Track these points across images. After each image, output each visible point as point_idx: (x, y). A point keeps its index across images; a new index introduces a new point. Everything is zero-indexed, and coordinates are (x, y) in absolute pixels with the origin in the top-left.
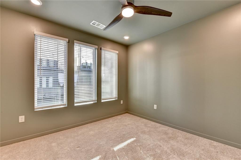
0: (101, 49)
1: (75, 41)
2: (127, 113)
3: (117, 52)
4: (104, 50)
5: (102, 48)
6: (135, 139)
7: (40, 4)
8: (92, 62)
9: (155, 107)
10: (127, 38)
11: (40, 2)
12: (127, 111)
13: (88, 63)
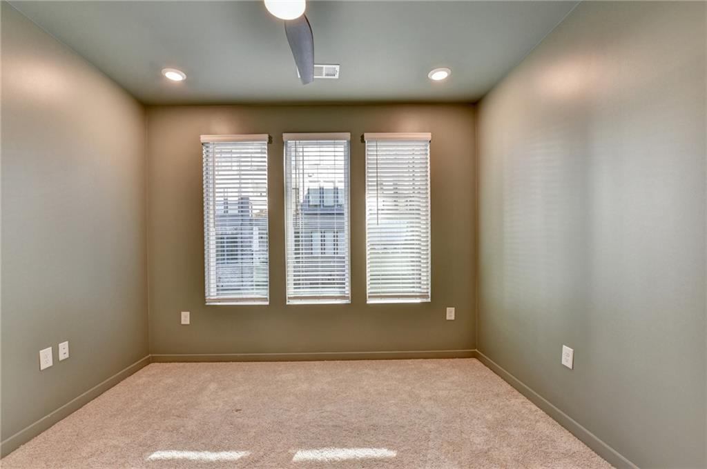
0: (363, 141)
1: (285, 136)
2: (474, 355)
3: (428, 136)
4: (371, 140)
5: (366, 135)
6: (392, 454)
7: (183, 77)
8: (341, 186)
9: (567, 356)
10: (439, 75)
11: (181, 74)
12: (476, 350)
13: (339, 188)
